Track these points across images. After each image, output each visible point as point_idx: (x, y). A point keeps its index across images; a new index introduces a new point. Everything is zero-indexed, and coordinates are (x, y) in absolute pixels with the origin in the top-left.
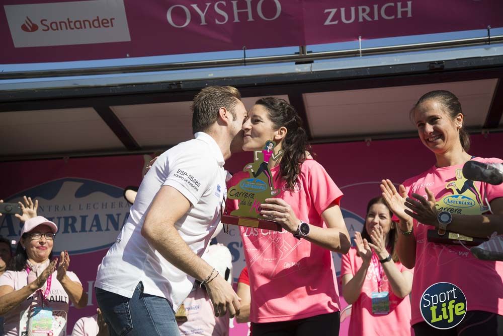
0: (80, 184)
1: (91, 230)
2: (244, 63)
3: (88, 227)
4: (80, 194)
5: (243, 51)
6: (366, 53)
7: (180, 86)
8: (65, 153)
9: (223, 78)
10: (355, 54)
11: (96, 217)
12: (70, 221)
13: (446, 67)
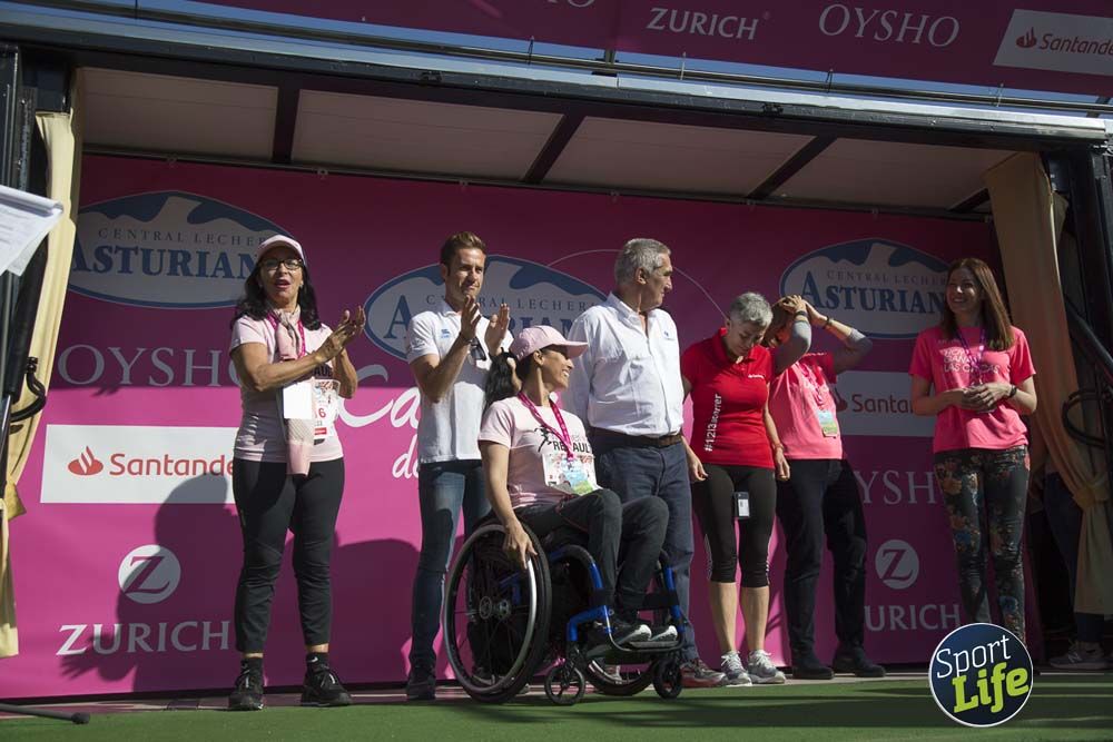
0: (197, 204)
1: (214, 276)
2: (529, 61)
3: (209, 272)
4: (195, 218)
5: (527, 43)
7: (439, 78)
8: (172, 153)
9: (498, 77)
10: (674, 75)
11: (223, 257)
12: (180, 258)
13: (784, 112)
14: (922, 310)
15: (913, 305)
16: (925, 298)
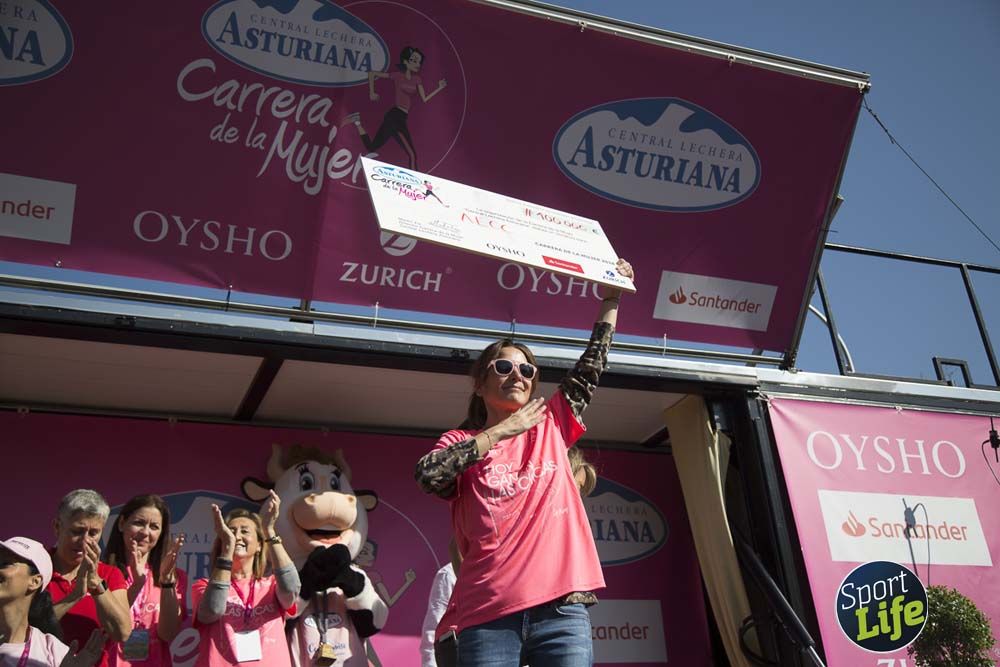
2: (226, 308)
5: (227, 291)
6: (382, 325)
7: (133, 323)
9: (194, 323)
10: (368, 323)
13: (471, 357)
14: (618, 538)
15: (610, 534)
16: (620, 528)
